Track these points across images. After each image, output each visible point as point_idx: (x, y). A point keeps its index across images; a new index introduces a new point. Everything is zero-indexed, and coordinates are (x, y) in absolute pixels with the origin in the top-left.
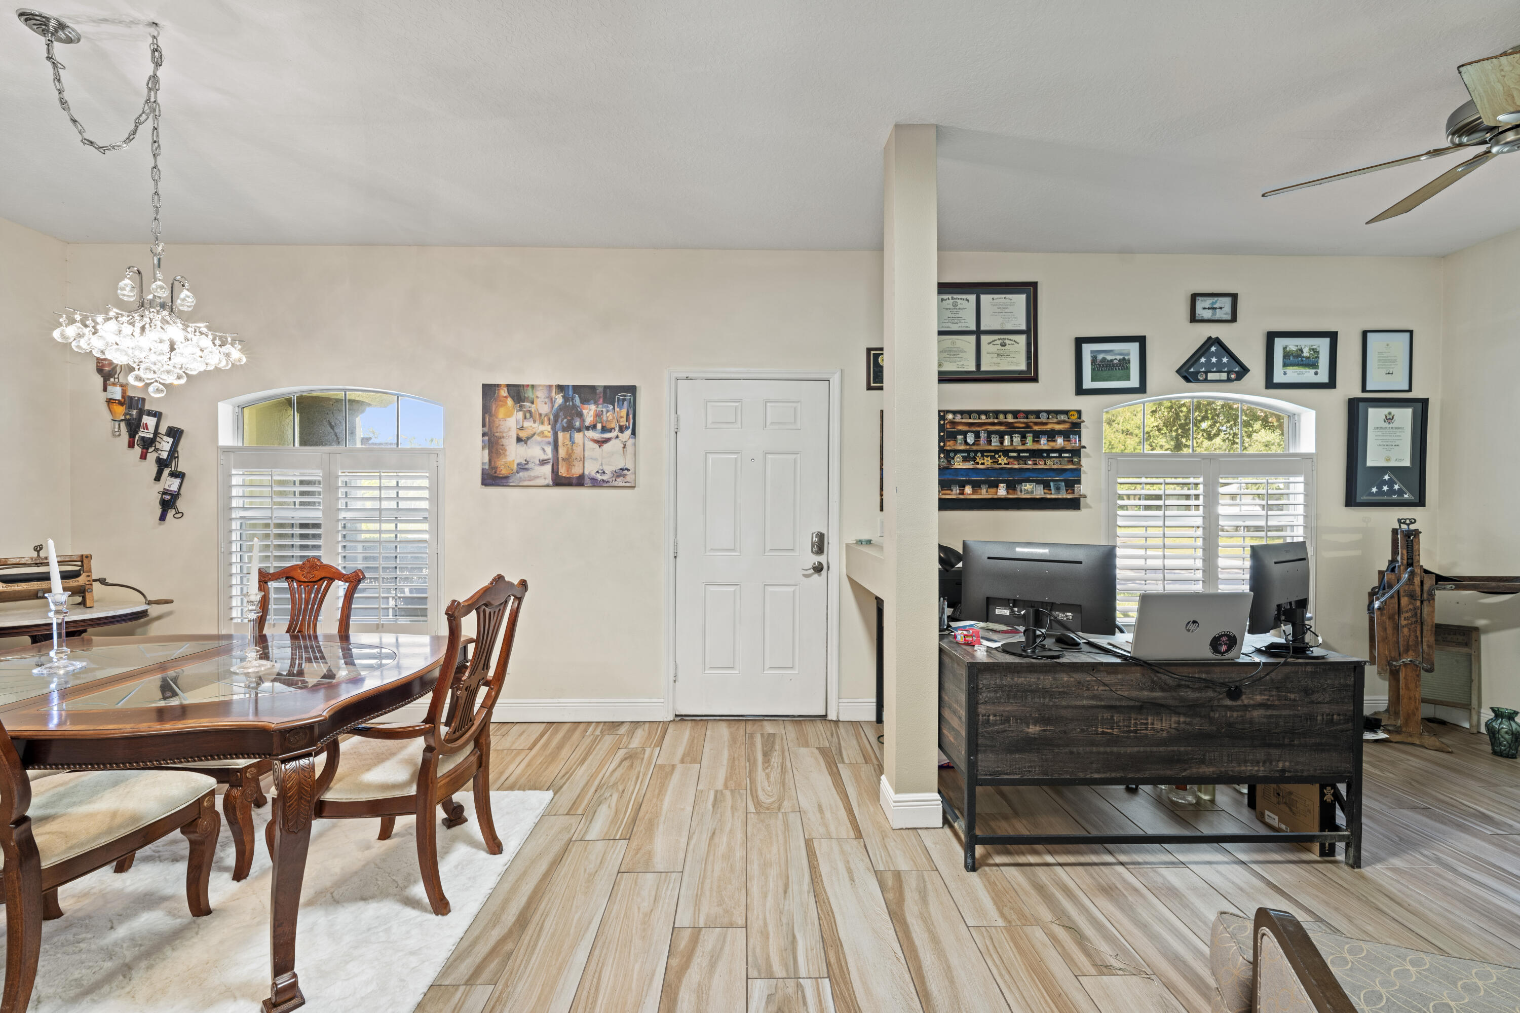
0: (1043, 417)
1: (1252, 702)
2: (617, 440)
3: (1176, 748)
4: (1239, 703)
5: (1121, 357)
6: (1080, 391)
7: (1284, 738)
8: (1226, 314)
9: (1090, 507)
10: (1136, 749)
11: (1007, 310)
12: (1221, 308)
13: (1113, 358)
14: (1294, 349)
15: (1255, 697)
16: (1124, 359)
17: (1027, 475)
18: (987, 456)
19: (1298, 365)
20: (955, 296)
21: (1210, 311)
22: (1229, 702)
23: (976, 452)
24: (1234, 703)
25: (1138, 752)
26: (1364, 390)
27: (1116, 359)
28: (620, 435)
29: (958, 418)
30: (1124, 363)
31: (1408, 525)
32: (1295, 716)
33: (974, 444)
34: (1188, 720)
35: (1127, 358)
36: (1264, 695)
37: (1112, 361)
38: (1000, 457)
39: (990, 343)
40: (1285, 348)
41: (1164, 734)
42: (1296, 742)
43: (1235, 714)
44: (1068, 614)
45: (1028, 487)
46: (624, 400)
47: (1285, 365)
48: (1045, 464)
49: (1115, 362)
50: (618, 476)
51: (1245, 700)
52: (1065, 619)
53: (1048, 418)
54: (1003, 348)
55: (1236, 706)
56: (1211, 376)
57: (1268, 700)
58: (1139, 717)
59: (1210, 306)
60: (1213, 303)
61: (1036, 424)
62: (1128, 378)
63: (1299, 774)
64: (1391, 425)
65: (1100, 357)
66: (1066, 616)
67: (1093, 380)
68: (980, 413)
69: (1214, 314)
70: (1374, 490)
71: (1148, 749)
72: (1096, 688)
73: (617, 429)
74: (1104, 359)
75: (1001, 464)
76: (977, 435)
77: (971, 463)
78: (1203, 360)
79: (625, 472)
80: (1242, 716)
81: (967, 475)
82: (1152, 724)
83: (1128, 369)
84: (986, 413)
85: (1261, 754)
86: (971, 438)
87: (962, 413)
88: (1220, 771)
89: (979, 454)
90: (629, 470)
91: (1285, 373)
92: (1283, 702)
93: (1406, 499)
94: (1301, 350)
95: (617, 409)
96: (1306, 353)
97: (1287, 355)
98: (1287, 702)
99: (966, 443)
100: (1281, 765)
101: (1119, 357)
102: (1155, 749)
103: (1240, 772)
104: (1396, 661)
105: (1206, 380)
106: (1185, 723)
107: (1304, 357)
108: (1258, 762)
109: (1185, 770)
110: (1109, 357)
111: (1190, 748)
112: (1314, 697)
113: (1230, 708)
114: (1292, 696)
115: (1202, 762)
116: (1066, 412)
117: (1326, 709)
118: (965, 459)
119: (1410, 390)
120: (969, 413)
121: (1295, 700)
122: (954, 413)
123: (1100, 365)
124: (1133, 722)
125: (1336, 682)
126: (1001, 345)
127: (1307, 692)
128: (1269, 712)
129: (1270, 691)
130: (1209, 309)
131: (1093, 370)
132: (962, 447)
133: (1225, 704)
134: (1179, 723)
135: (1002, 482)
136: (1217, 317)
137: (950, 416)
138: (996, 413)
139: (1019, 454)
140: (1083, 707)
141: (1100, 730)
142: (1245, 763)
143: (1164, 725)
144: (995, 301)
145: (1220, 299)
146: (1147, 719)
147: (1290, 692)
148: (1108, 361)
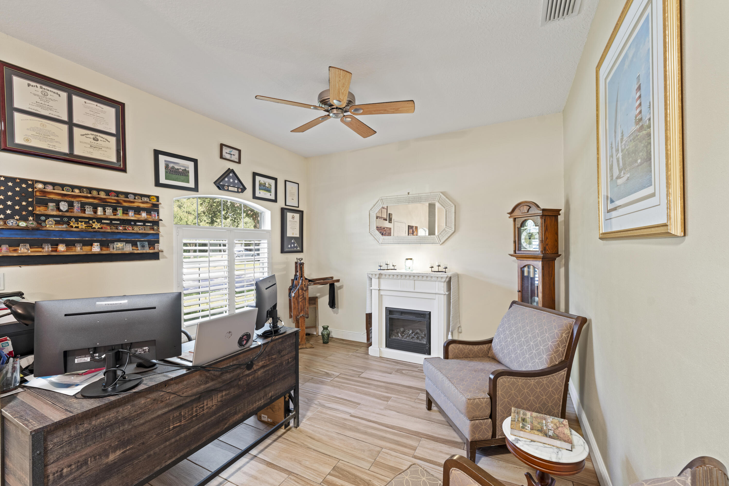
0: (131, 198)
1: (258, 367)
3: (221, 413)
4: (252, 370)
5: (184, 168)
6: (158, 184)
7: (271, 380)
8: (236, 159)
9: (166, 258)
10: (197, 427)
11: (100, 115)
12: (234, 155)
13: (179, 168)
14: (263, 182)
15: (259, 364)
16: (185, 170)
17: (118, 237)
18: (81, 222)
19: (265, 190)
21: (229, 155)
22: (247, 372)
23: (70, 218)
24: (250, 371)
25: (198, 428)
26: (286, 205)
27: (181, 169)
29: (49, 188)
30: (185, 173)
31: (301, 261)
32: (276, 366)
33: (67, 211)
34: (227, 392)
35: (187, 169)
36: (263, 361)
37: (178, 169)
38: (94, 222)
39: (83, 135)
40: (259, 181)
41: (214, 408)
42: (276, 380)
43: (250, 378)
44: (145, 348)
45: (120, 245)
47: (260, 189)
48: (133, 229)
49: (180, 170)
51: (255, 367)
52: (143, 352)
53: (135, 199)
54: (96, 142)
55: (251, 373)
56: (230, 188)
57: (264, 363)
58: (199, 404)
59: (229, 153)
60: (230, 151)
61: (125, 201)
62: (188, 182)
63: (277, 395)
64: (294, 220)
65: (171, 165)
66: (144, 350)
67: (166, 178)
68: (73, 187)
69: (231, 157)
70: (289, 246)
71: (205, 423)
72: (168, 398)
74: (173, 168)
75: (95, 228)
76: (71, 205)
77: (64, 226)
78: (226, 179)
80: (254, 377)
81: (61, 236)
82: (207, 405)
83: (188, 176)
84: (79, 188)
85: (262, 393)
86: (64, 206)
87: (54, 185)
88: (244, 413)
89: (73, 220)
91: (260, 193)
92: (271, 362)
93: (298, 250)
94: (265, 183)
96: (267, 185)
97: (260, 185)
98: (272, 361)
99: (58, 209)
100: (270, 395)
101: (182, 168)
102: (209, 420)
103: (253, 409)
104: (298, 316)
105: (228, 190)
106: (226, 395)
107: (266, 187)
108: (261, 399)
109: (226, 424)
110: (176, 167)
111: (229, 409)
112: (282, 354)
113: (248, 375)
114: (274, 357)
115: (235, 413)
116: (148, 196)
117: (286, 357)
118: (57, 223)
119: (298, 207)
120: (63, 186)
121: (275, 358)
122: (45, 183)
123: (171, 170)
124: (194, 410)
125: (290, 343)
127: (279, 352)
128: (265, 369)
129: (265, 358)
130: (229, 154)
131: (166, 172)
132: (55, 213)
133: (246, 374)
134: (222, 396)
135: (96, 241)
136: (232, 159)
137: (40, 186)
138: (90, 190)
139: (111, 222)
140: (159, 416)
141: (171, 427)
142: (255, 402)
143: (214, 402)
144: (87, 105)
145: (234, 150)
146: (204, 403)
147: (273, 355)
148: (176, 169)
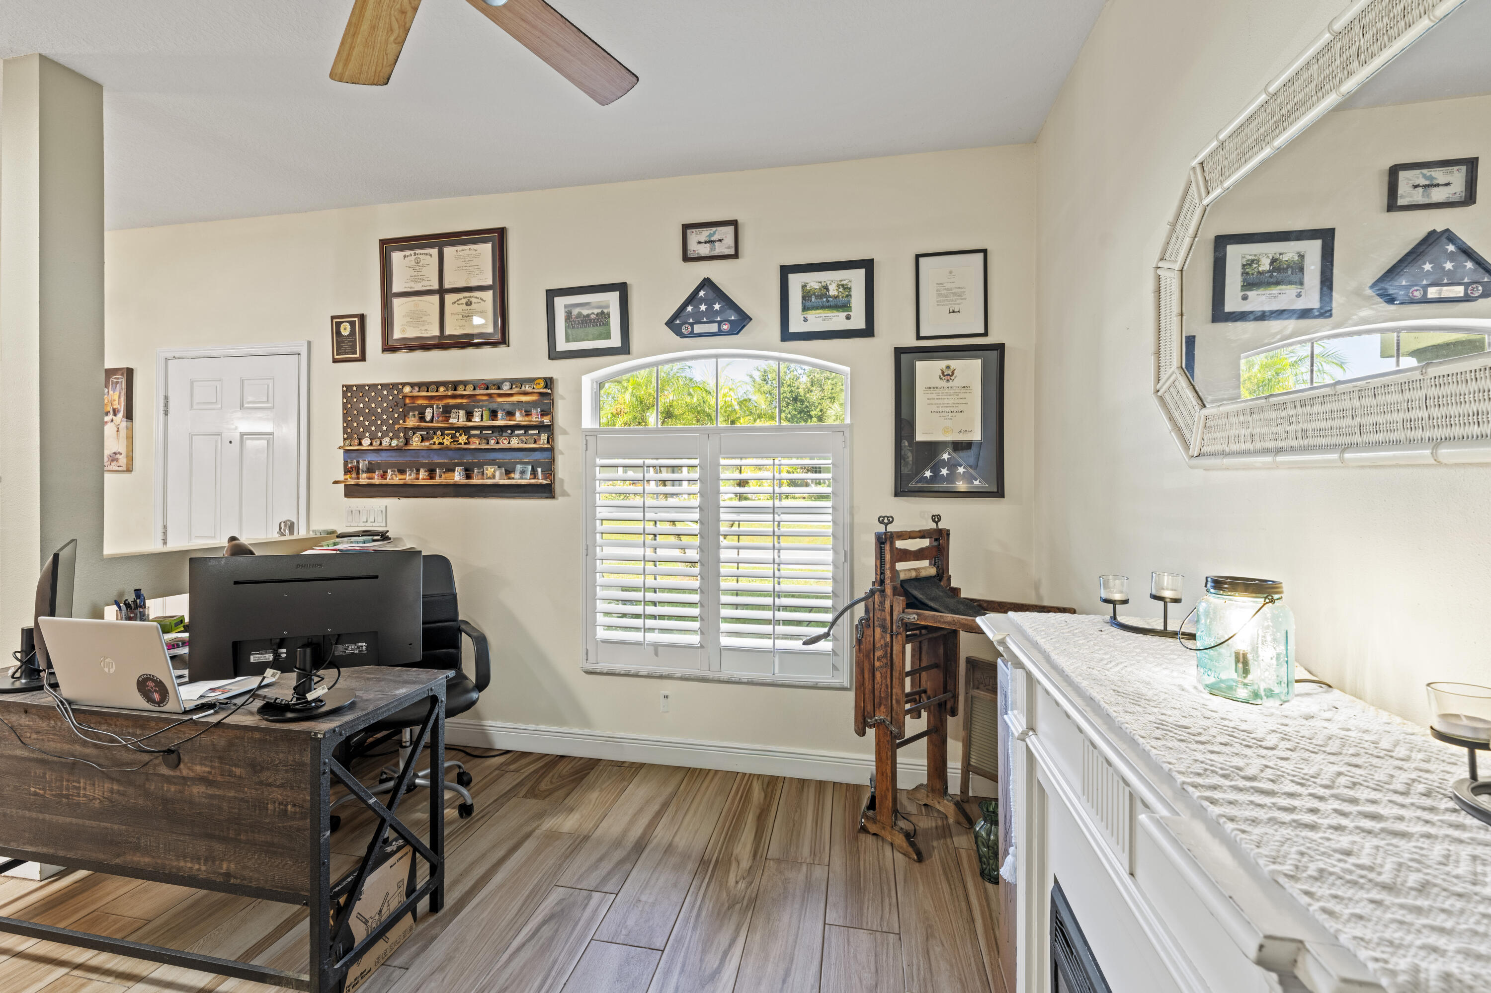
0: (506, 388)
1: (191, 774)
2: (112, 424)
3: (109, 825)
4: (177, 773)
5: (599, 311)
6: (554, 355)
7: (228, 829)
8: (728, 247)
9: (568, 495)
10: (68, 820)
11: (472, 263)
12: (720, 240)
13: (589, 312)
14: (817, 286)
15: (195, 768)
16: (602, 313)
17: (492, 456)
18: (448, 435)
19: (823, 307)
20: (417, 252)
21: (708, 245)
22: (165, 771)
23: (436, 430)
24: (172, 773)
25: (71, 824)
26: (919, 338)
27: (593, 313)
28: (114, 417)
29: (416, 391)
30: (603, 318)
31: (886, 525)
32: (242, 800)
33: (431, 421)
34: (122, 788)
35: (605, 311)
36: (206, 766)
37: (588, 316)
38: (461, 435)
39: (455, 303)
40: (804, 287)
41: (97, 804)
42: (243, 837)
43: (173, 788)
45: (490, 470)
46: (117, 383)
47: (805, 309)
48: (498, 443)
49: (593, 316)
50: (112, 461)
51: (184, 770)
53: (511, 388)
54: (468, 307)
55: (174, 777)
56: (698, 329)
57: (209, 773)
58: (71, 778)
59: (707, 239)
60: (711, 235)
61: (500, 395)
62: (608, 336)
63: (247, 883)
64: (951, 384)
65: (575, 312)
67: (568, 340)
68: (438, 384)
69: (712, 249)
70: (928, 474)
71: (80, 822)
72: (28, 735)
73: (112, 412)
74: (580, 314)
75: (461, 444)
77: (429, 442)
78: (690, 308)
79: (118, 456)
80: (180, 792)
81: (428, 457)
82: (85, 789)
83: (607, 324)
84: (445, 384)
85: (201, 847)
86: (428, 414)
87: (418, 385)
88: (156, 863)
89: (439, 432)
90: (121, 454)
91: (806, 320)
92: (227, 779)
93: (977, 487)
94: (826, 288)
95: (111, 392)
96: (833, 291)
97: (806, 296)
98: (232, 780)
99: (423, 419)
100: (225, 866)
101: (596, 311)
102: (87, 823)
103: (178, 869)
104: (871, 718)
105: (692, 335)
106: (118, 792)
107: (830, 297)
108: (199, 859)
109: (118, 856)
110: (585, 312)
111: (124, 827)
112: (264, 776)
113: (167, 779)
114: (238, 771)
115: (137, 848)
116: (531, 381)
117: (278, 794)
118: (425, 440)
119: (985, 334)
120: (428, 385)
121: (240, 777)
122: (412, 385)
123: (575, 322)
124: (65, 783)
125: (291, 758)
126: (467, 304)
127: (255, 767)
128: (211, 791)
129: (211, 761)
130: (706, 242)
131: (567, 328)
133: (161, 772)
134: (112, 791)
135: (458, 465)
136: (716, 252)
137: (407, 389)
138: (455, 385)
139: (481, 432)
140: (16, 757)
141: (33, 789)
142: (185, 857)
143: (96, 791)
144: (459, 254)
145: (719, 229)
146: (79, 783)
147: (236, 766)
148: (584, 316)
